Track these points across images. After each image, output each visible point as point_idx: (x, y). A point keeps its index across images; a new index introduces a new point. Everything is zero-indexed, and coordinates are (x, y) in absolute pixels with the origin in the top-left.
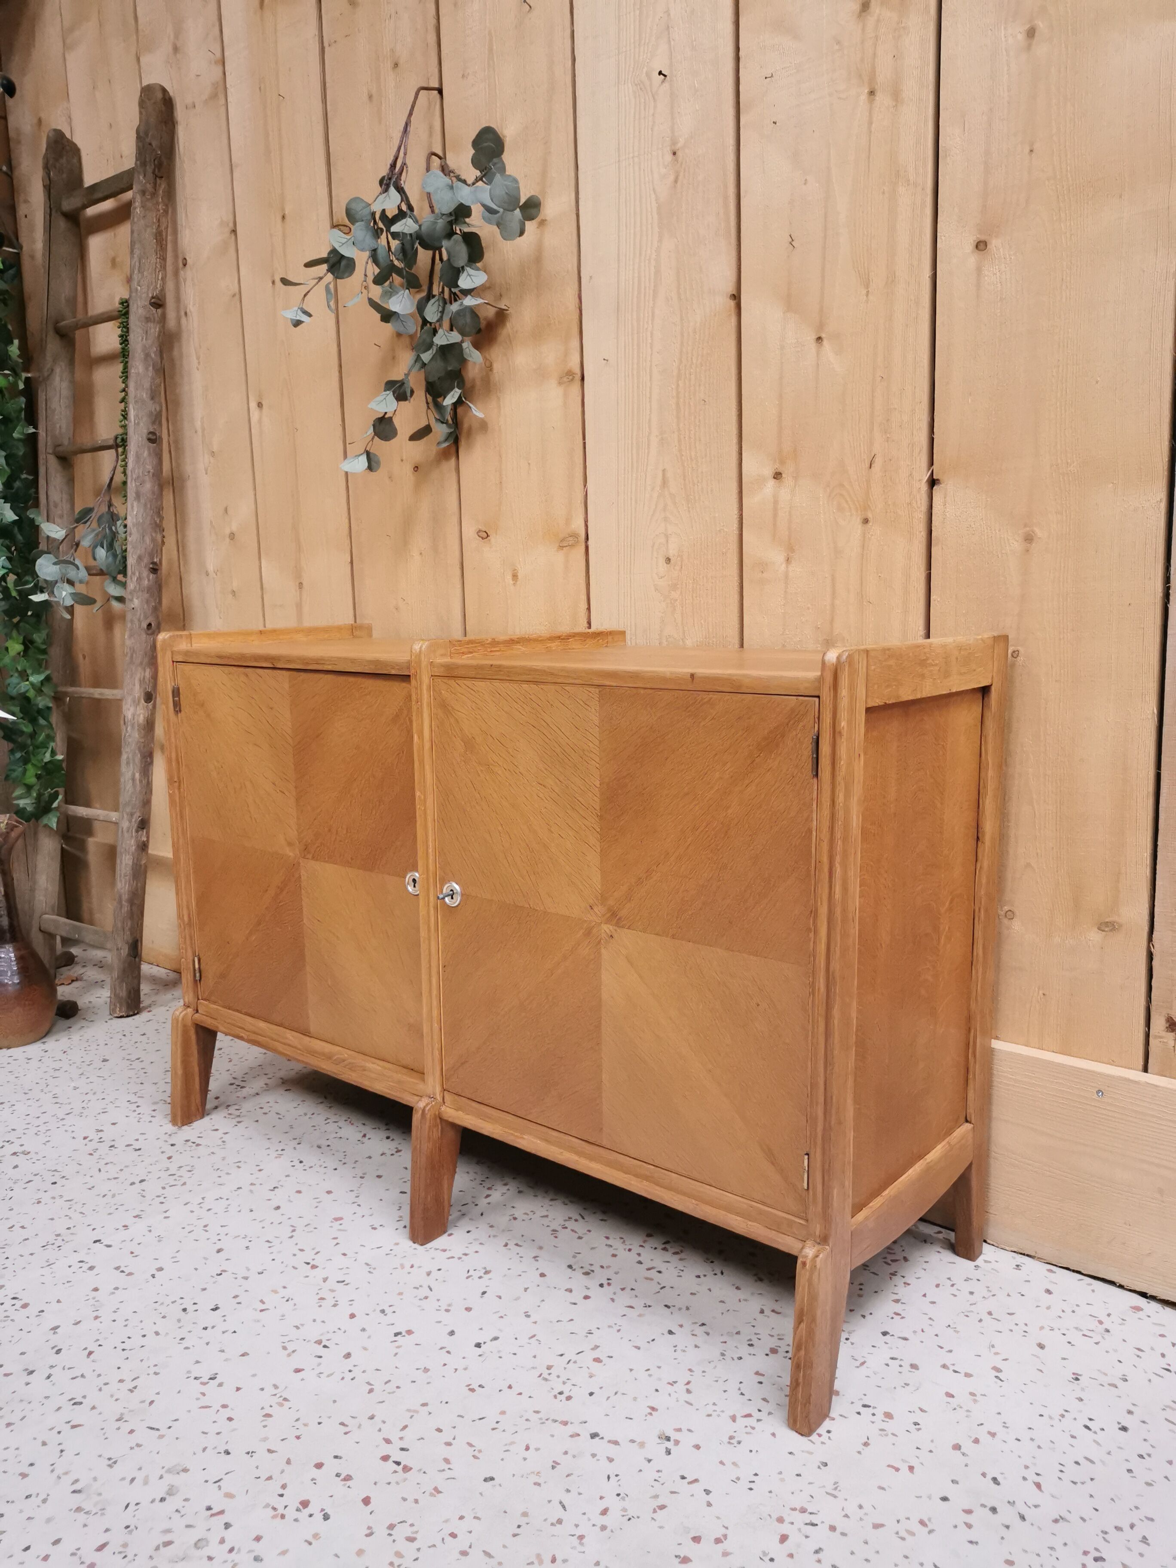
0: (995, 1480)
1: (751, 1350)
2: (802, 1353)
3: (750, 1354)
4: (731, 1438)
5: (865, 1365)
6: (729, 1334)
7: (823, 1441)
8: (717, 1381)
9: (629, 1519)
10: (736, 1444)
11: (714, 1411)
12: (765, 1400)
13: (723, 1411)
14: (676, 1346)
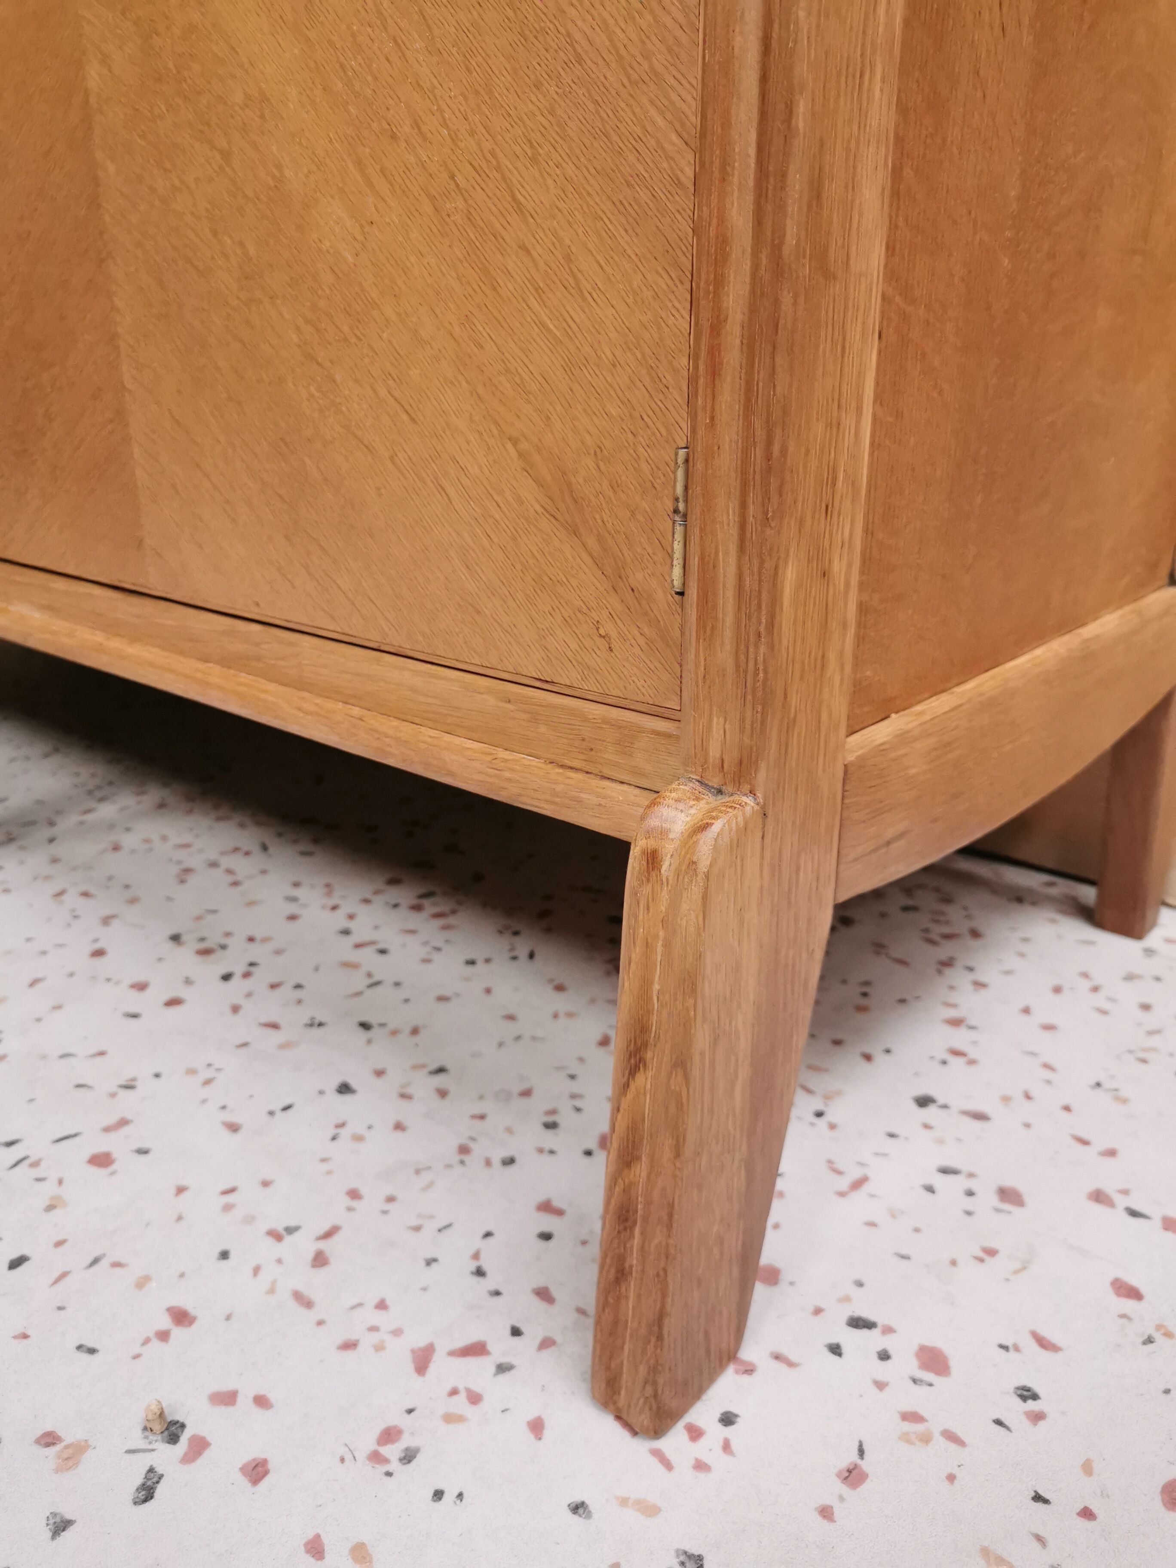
1: (549, 1139)
2: (640, 1171)
3: (541, 1151)
4: (389, 1435)
5: (867, 1188)
6: (504, 1096)
7: (706, 1458)
8: (417, 1229)
10: (394, 1465)
11: (373, 1329)
12: (544, 1294)
13: (397, 1332)
14: (342, 1125)
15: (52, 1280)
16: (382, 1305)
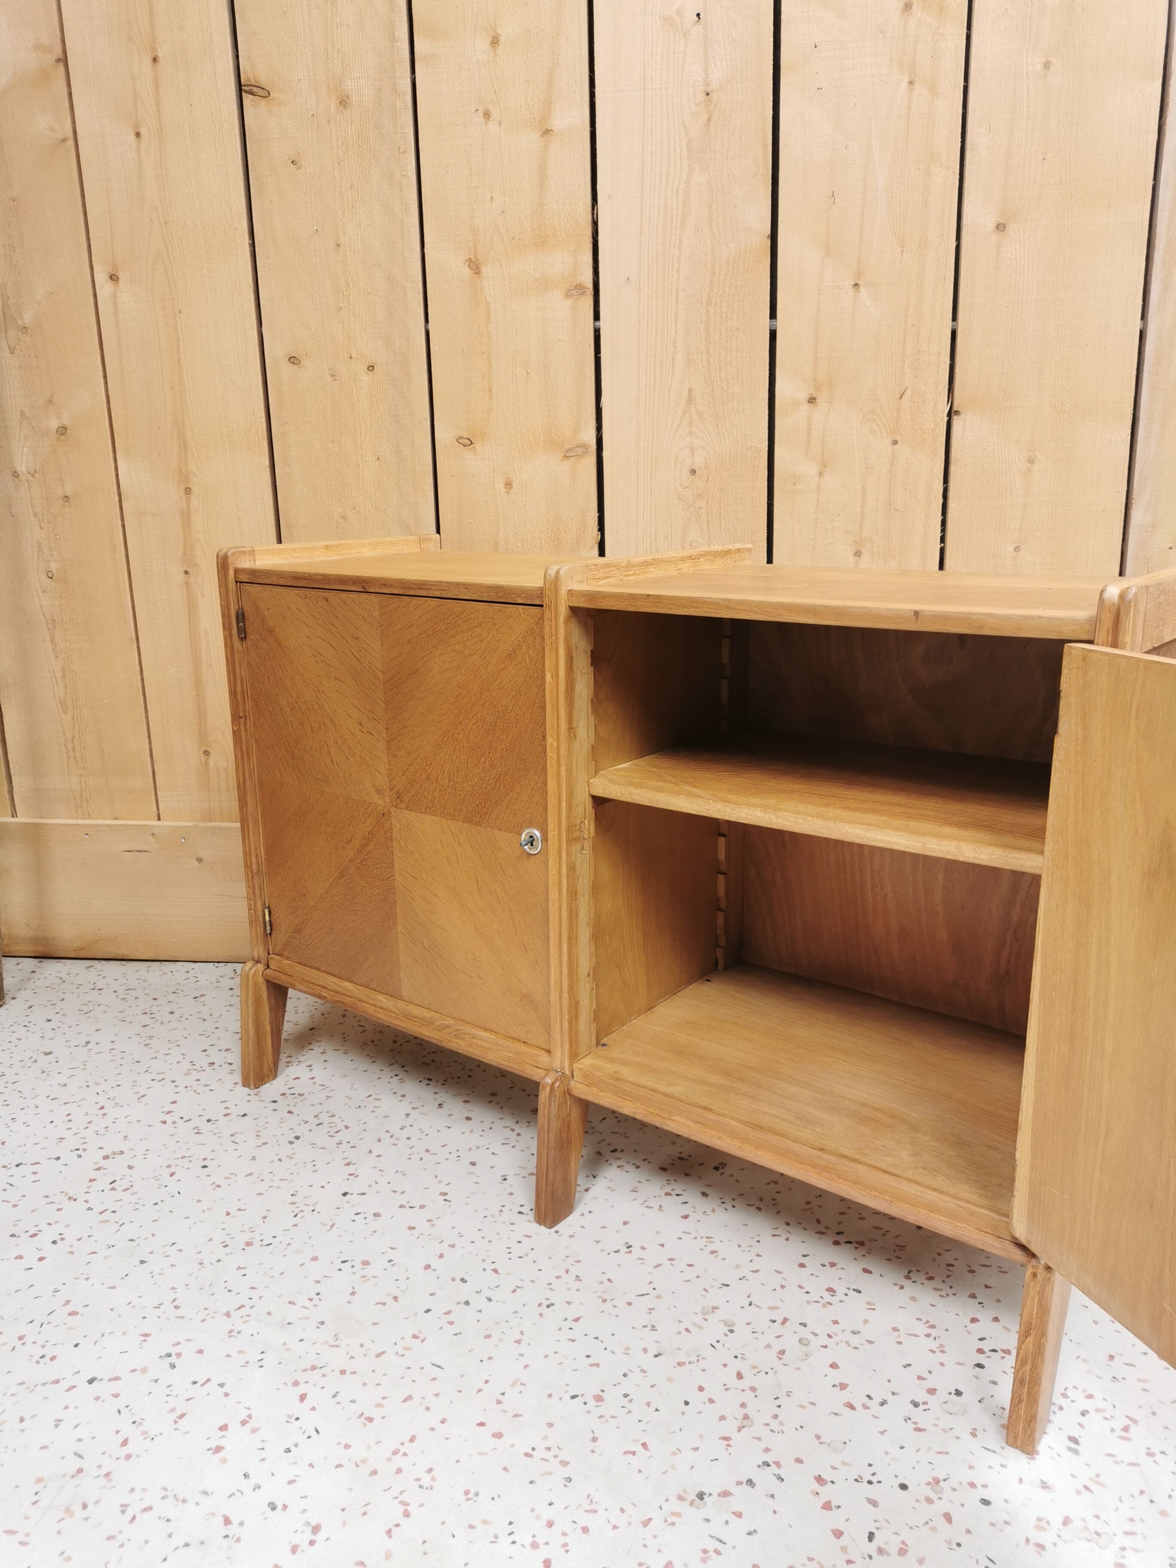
0: (463, 1280)
3: (227, 1254)
9: (153, 1439)
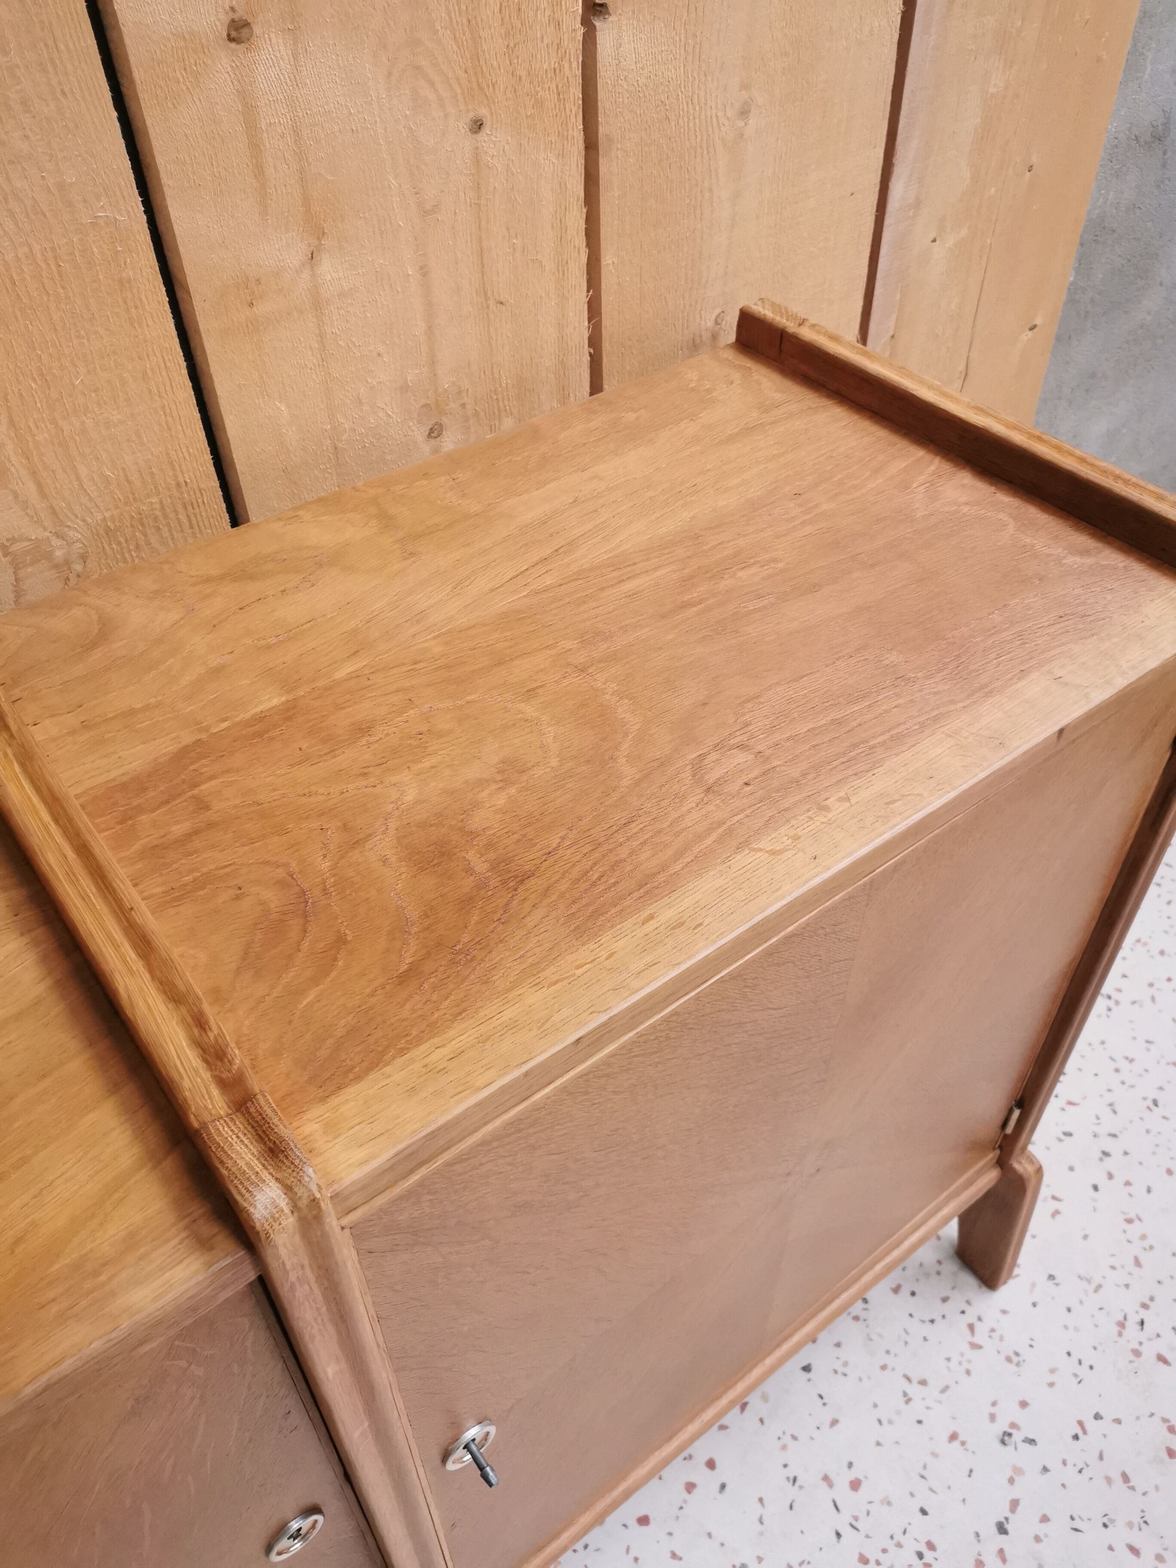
4: (1009, 1360)
8: (906, 1343)
9: (1145, 1522)
10: (1021, 1359)
11: (960, 1363)
12: (945, 1300)
13: (962, 1354)
14: (836, 1372)
15: (934, 1494)
16: (948, 1359)
